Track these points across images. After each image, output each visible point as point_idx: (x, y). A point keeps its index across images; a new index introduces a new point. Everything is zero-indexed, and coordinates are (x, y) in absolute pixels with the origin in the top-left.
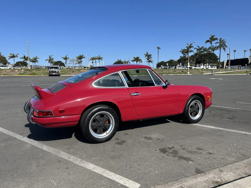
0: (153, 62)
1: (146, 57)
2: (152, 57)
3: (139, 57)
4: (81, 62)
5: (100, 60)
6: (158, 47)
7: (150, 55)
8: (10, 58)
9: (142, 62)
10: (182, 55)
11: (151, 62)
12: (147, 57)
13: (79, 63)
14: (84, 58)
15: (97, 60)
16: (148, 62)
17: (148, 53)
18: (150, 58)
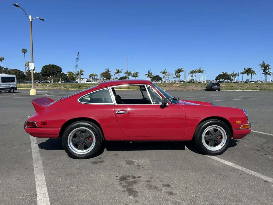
0: (271, 74)
1: (261, 67)
2: (270, 67)
3: (252, 69)
4: (179, 76)
5: (201, 73)
7: (268, 66)
8: (116, 74)
11: (269, 74)
12: (263, 68)
13: (177, 77)
14: (183, 71)
15: (198, 73)
16: (264, 74)
17: (265, 64)
18: (267, 69)
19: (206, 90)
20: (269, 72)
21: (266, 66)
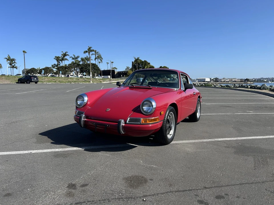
1: (7, 61)
2: (16, 62)
6: (24, 51)
7: (13, 60)
9: (2, 68)
10: (56, 63)
11: (16, 68)
12: (9, 62)
16: (11, 67)
17: (10, 57)
18: (13, 63)
19: (17, 83)
20: (15, 66)
21: (11, 60)
